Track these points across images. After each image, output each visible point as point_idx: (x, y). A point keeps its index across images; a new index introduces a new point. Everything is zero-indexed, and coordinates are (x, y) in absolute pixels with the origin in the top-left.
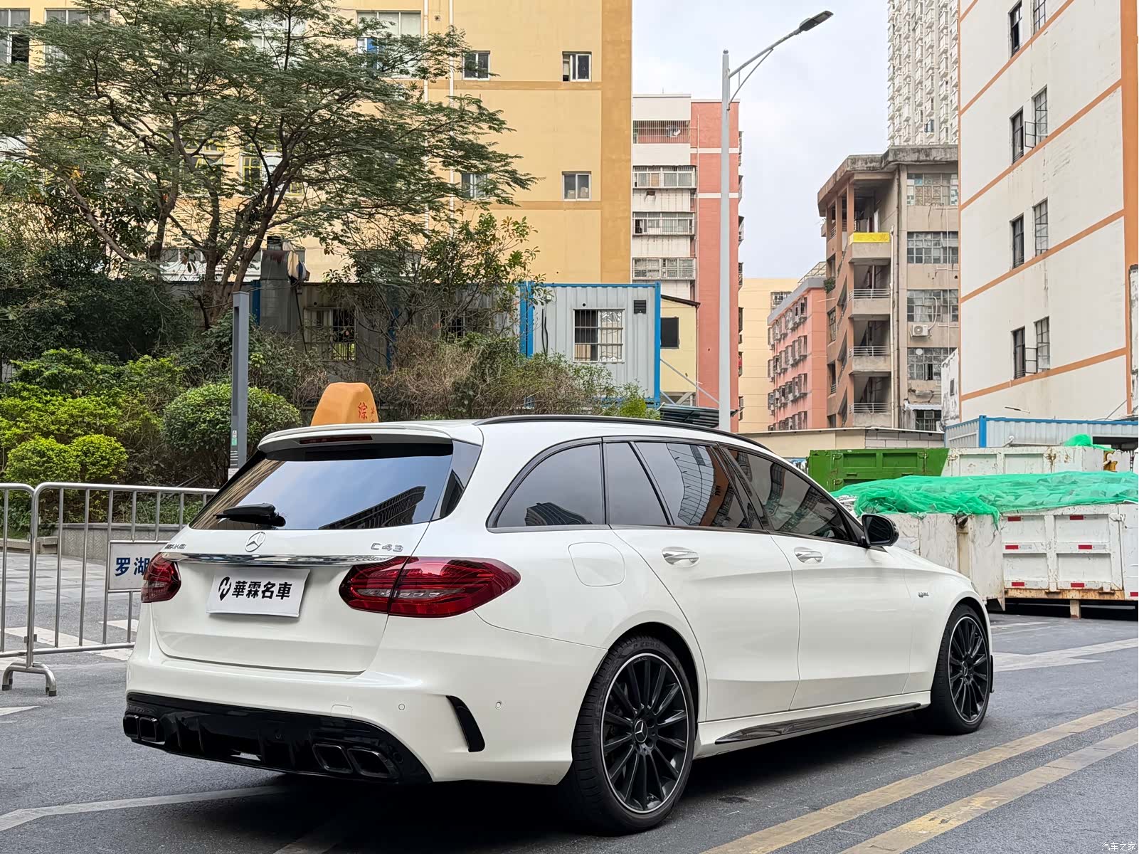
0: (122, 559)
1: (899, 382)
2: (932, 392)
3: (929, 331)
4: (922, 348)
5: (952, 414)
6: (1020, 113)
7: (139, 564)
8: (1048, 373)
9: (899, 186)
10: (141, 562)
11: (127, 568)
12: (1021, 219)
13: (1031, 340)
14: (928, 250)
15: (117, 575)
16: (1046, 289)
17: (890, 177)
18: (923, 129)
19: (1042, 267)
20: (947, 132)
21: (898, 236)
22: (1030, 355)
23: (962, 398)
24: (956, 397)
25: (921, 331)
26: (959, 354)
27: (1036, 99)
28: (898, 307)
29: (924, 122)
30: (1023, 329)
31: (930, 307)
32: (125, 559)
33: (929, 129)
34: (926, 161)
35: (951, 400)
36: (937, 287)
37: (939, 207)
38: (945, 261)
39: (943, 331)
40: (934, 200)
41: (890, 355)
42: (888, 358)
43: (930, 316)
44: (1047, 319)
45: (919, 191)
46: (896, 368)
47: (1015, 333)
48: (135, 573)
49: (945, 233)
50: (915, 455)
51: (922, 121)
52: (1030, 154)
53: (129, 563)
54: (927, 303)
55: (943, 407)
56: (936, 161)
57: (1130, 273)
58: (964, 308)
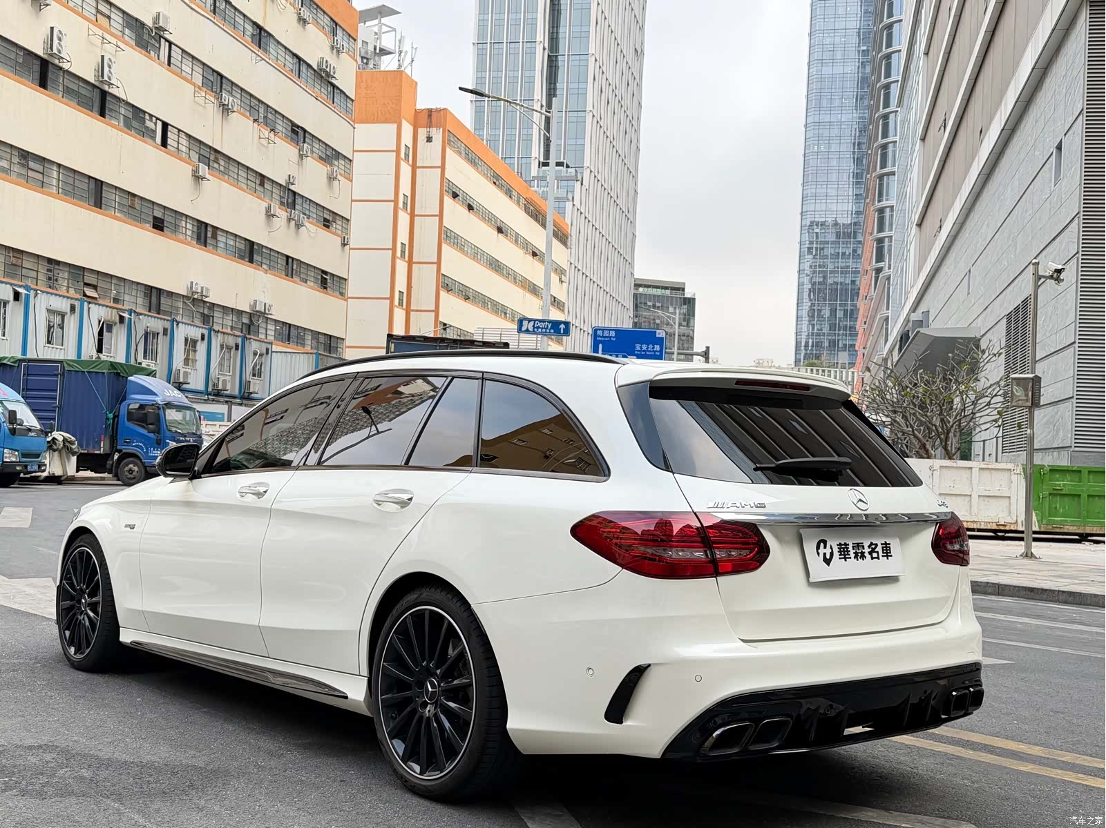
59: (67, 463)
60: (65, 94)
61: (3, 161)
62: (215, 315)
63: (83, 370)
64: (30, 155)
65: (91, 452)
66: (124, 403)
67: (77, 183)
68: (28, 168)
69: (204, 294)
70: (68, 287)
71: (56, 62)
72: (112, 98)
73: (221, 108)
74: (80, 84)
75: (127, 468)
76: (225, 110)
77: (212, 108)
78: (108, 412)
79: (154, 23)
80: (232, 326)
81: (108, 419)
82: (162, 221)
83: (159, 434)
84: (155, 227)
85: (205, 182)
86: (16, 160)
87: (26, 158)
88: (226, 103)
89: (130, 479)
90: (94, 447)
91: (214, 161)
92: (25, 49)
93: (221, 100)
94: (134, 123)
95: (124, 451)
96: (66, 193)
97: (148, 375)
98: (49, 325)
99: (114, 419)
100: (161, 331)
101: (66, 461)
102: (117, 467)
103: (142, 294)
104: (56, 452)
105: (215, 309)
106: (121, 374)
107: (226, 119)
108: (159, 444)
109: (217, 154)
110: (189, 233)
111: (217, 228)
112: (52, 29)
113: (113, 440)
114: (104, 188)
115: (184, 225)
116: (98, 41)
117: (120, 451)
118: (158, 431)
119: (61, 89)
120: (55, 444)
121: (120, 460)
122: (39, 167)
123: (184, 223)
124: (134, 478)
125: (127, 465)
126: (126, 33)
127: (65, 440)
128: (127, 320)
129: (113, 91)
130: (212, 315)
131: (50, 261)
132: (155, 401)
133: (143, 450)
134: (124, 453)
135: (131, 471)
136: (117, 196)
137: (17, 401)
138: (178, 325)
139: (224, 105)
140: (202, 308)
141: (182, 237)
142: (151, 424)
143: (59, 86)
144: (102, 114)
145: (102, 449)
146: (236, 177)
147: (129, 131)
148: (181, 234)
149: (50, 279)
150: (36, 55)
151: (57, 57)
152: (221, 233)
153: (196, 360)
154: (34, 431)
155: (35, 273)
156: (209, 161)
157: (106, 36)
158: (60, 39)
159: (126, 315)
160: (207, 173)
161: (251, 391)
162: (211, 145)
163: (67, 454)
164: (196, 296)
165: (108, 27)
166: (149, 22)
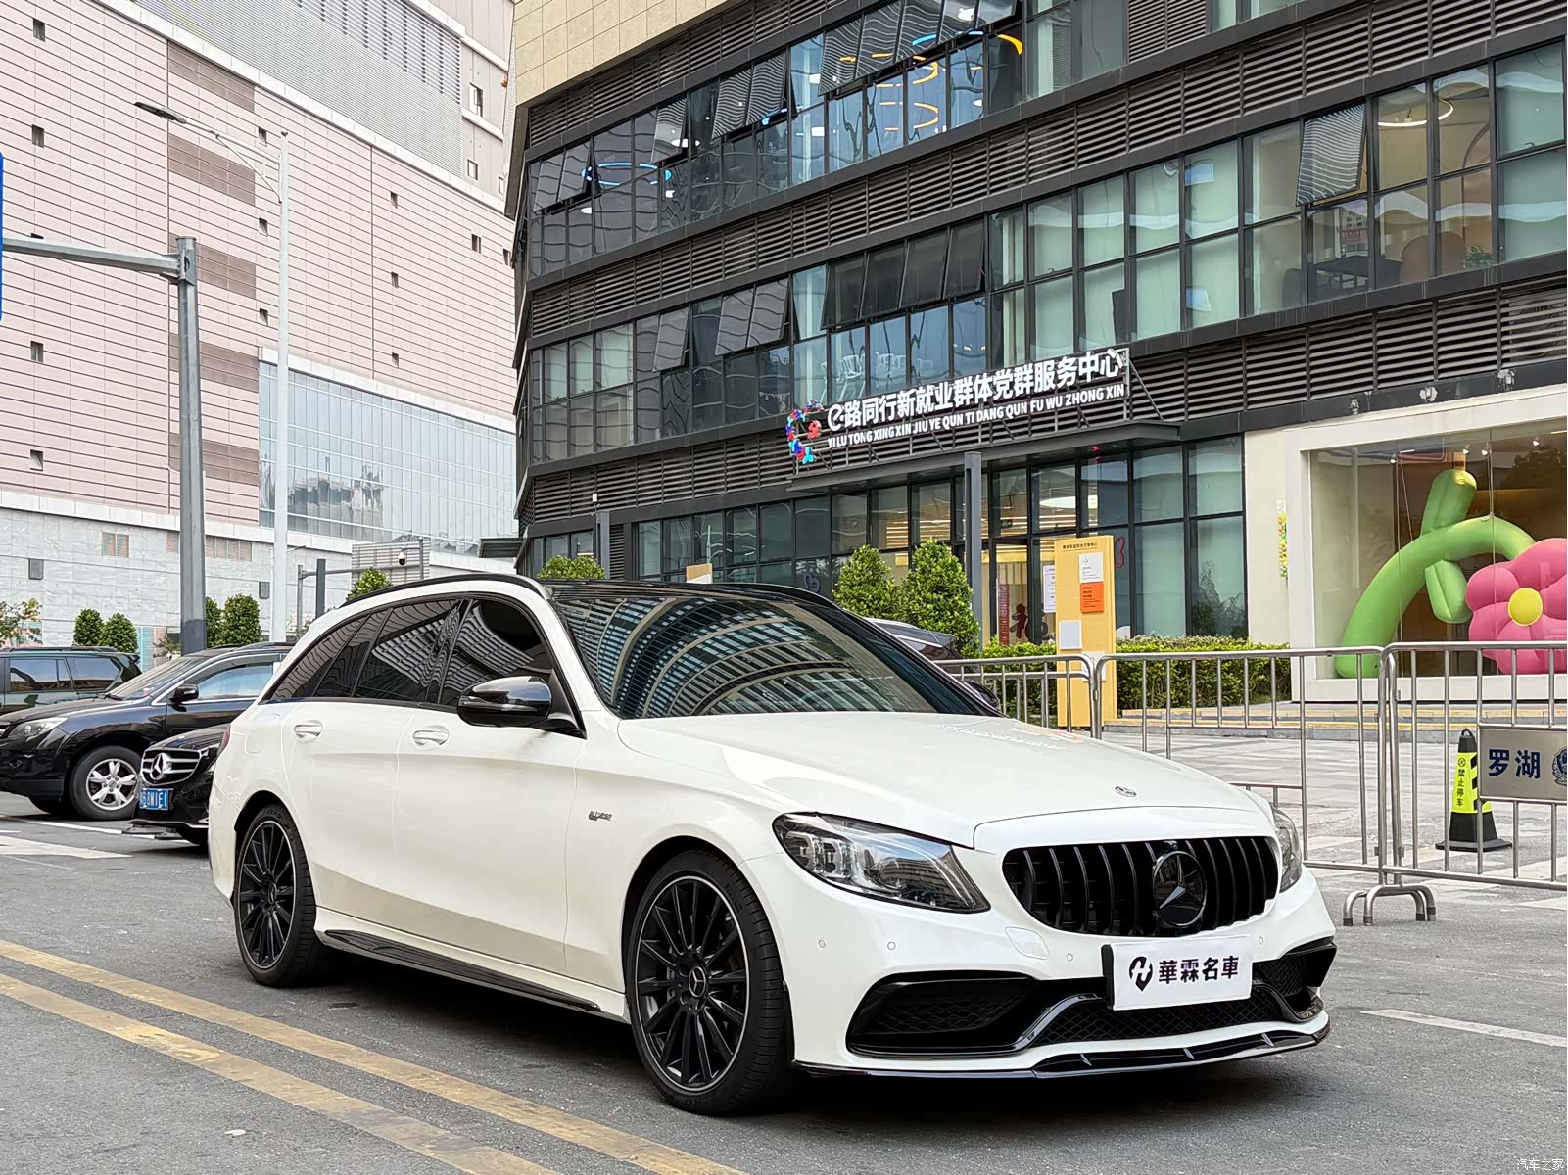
0: (1496, 751)
7: (1523, 761)
10: (1526, 757)
11: (1505, 766)
15: (1491, 774)
32: (1502, 752)
48: (1518, 774)
53: (1507, 758)
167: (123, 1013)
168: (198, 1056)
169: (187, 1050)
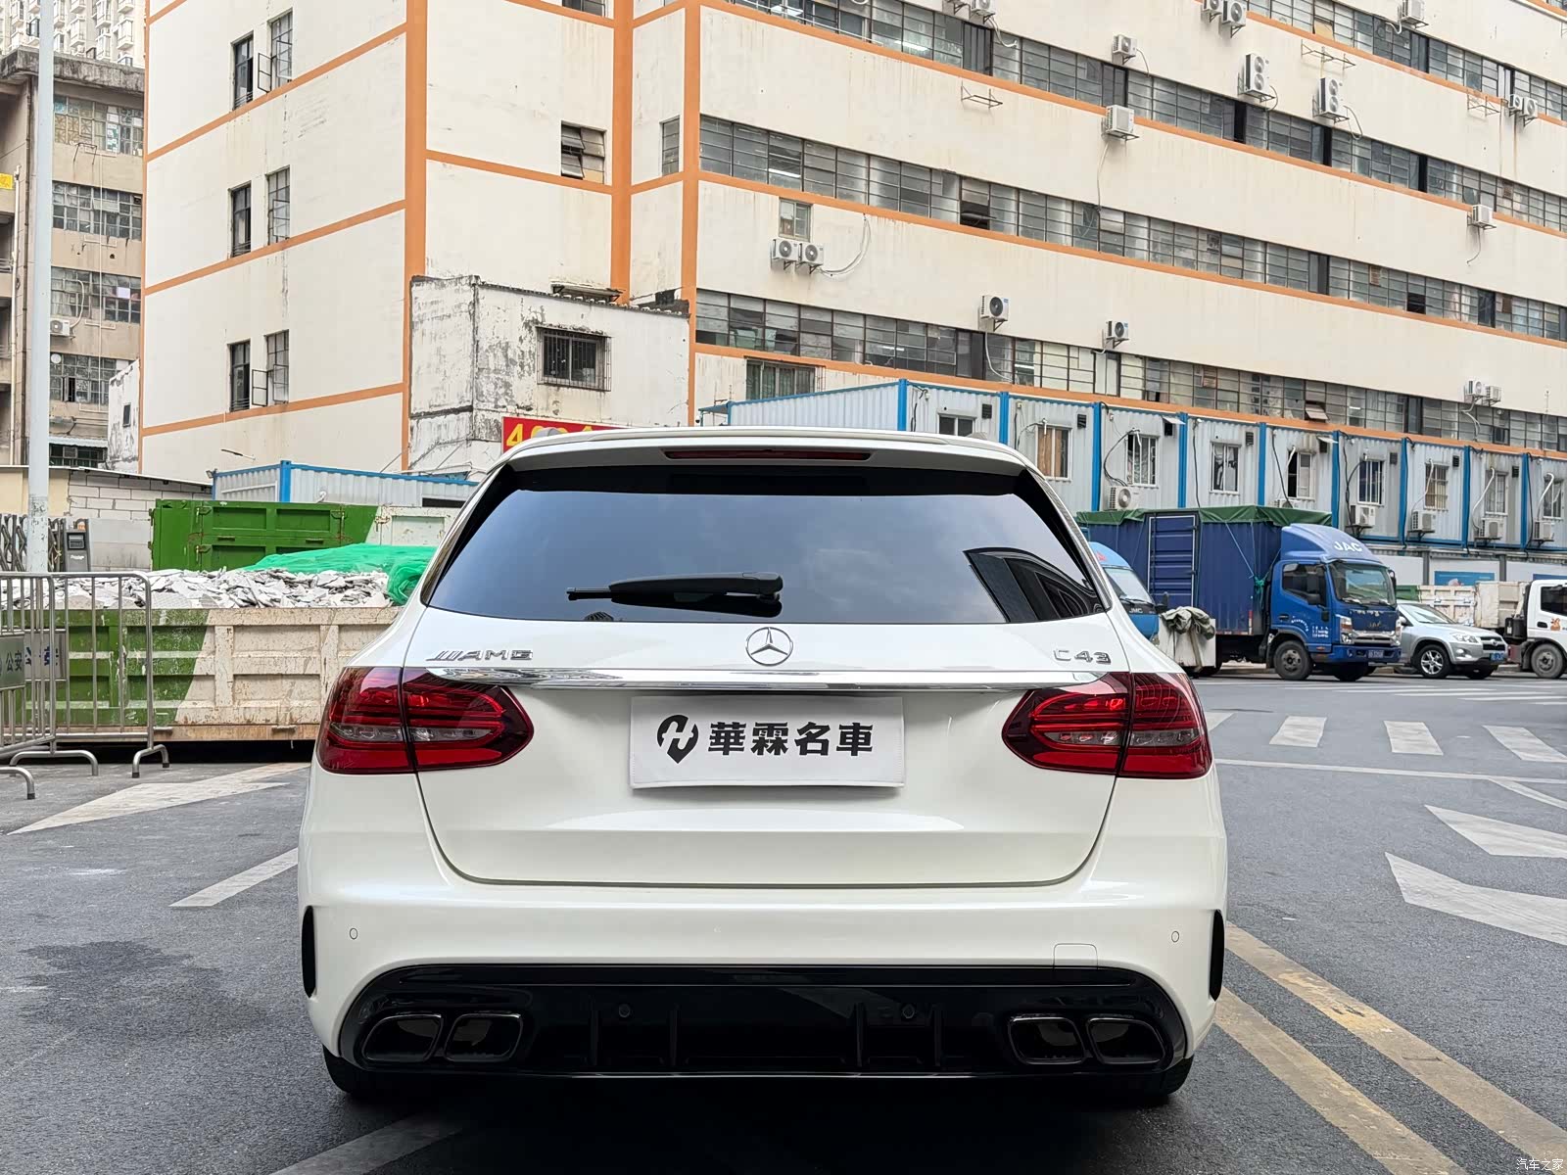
1: (24, 400)
2: (74, 419)
3: (71, 329)
4: (60, 354)
5: (126, 454)
6: (249, 38)
8: (284, 406)
9: (31, 108)
12: (246, 188)
13: (258, 360)
14: (73, 211)
16: (285, 292)
17: (15, 92)
18: (24, 29)
19: (280, 260)
20: (62, 41)
21: (28, 182)
22: (257, 380)
23: (144, 432)
24: (134, 430)
25: (60, 328)
26: (141, 369)
27: (274, 24)
28: (26, 288)
29: (26, 20)
30: (246, 344)
31: (73, 295)
33: (33, 31)
34: (73, 79)
35: (125, 433)
36: (84, 268)
37: (90, 150)
38: (97, 231)
39: (91, 331)
40: (83, 140)
41: (10, 360)
42: (7, 364)
43: (73, 308)
44: (286, 333)
45: (60, 121)
46: (20, 380)
47: (233, 348)
49: (97, 190)
50: (327, 513)
51: (22, 17)
52: (261, 101)
54: (70, 289)
55: (110, 444)
56: (87, 82)
57: (411, 286)
58: (150, 305)
59: (1200, 651)
60: (1270, 144)
61: (1188, 250)
62: (1512, 427)
63: (1223, 521)
64: (1223, 236)
65: (1237, 633)
66: (1278, 564)
67: (1292, 265)
68: (1222, 255)
69: (1491, 397)
70: (1283, 409)
71: (1257, 102)
72: (1340, 136)
73: (1513, 116)
74: (1293, 125)
75: (1285, 656)
76: (1519, 118)
77: (1497, 121)
78: (1256, 578)
79: (1401, 15)
80: (1541, 442)
81: (1257, 587)
82: (1422, 298)
83: (1325, 606)
84: (1411, 308)
85: (1489, 230)
86: (1204, 246)
87: (1218, 242)
88: (1520, 108)
89: (1290, 670)
90: (1240, 627)
91: (1504, 197)
92: (1212, 95)
93: (1511, 105)
94: (1375, 165)
95: (1280, 631)
96: (1276, 280)
97: (1318, 523)
98: (1216, 463)
99: (1265, 587)
100: (1386, 458)
101: (1199, 645)
102: (1272, 654)
103: (1394, 408)
104: (1185, 634)
105: (1512, 418)
106: (1275, 524)
107: (1521, 131)
108: (1326, 620)
109: (1508, 186)
110: (1465, 310)
111: (1511, 296)
112: (1248, 57)
113: (1266, 615)
114: (1331, 264)
115: (1457, 300)
116: (1317, 60)
117: (1274, 632)
118: (1323, 600)
119: (1265, 138)
120: (1180, 623)
121: (1276, 643)
122: (1237, 251)
123: (1456, 297)
124: (1295, 670)
125: (1285, 651)
126: (1359, 40)
127: (1194, 618)
128: (1331, 447)
129: (1341, 125)
130: (1507, 427)
131: (1256, 376)
132: (1319, 559)
133: (1304, 629)
134: (1281, 634)
135: (1290, 660)
136: (1351, 273)
137: (1120, 568)
138: (1413, 447)
139: (1516, 112)
140: (1491, 419)
141: (1454, 317)
142: (1311, 592)
143: (1262, 134)
144: (1327, 161)
145: (1250, 629)
146: (1541, 216)
147: (1367, 177)
148: (1453, 314)
149: (1256, 401)
150: (1228, 99)
151: (1257, 95)
152: (1517, 304)
153: (1446, 497)
154: (1139, 606)
155: (1236, 395)
156: (1495, 200)
157: (1330, 51)
158: (1259, 70)
159: (1330, 440)
160: (1491, 216)
161: (1541, 537)
162: (1497, 174)
163: (1199, 637)
164: (1479, 402)
165: (1331, 37)
166: (1392, 16)
167: (1391, 1065)
168: (1301, 977)
169: (1311, 985)
